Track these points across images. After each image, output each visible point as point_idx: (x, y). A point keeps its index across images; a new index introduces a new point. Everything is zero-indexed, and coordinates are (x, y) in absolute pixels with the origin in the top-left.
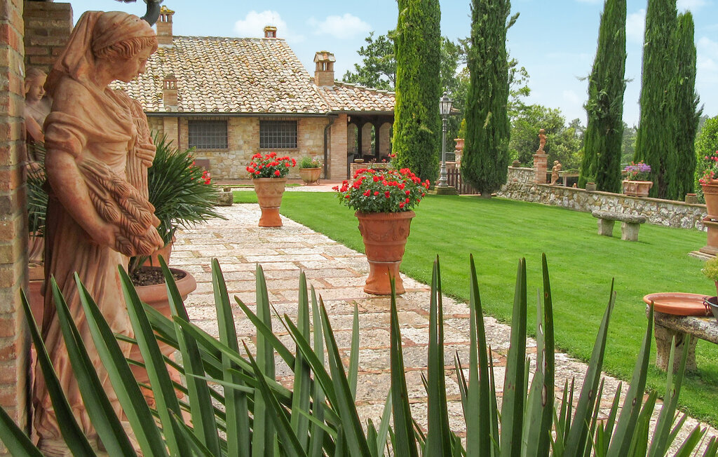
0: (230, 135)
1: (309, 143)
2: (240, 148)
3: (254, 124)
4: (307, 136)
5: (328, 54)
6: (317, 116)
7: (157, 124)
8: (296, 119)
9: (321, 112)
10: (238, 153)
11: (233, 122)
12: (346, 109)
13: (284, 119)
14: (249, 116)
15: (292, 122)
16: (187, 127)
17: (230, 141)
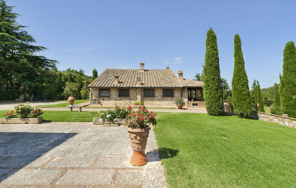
0: (155, 93)
1: (177, 95)
2: (158, 97)
3: (161, 90)
4: (176, 93)
5: (181, 71)
6: (179, 88)
7: (136, 90)
8: (173, 89)
9: (180, 87)
10: (157, 98)
11: (156, 89)
12: (187, 86)
13: (169, 89)
14: (160, 88)
15: (172, 89)
16: (143, 91)
17: (155, 95)
